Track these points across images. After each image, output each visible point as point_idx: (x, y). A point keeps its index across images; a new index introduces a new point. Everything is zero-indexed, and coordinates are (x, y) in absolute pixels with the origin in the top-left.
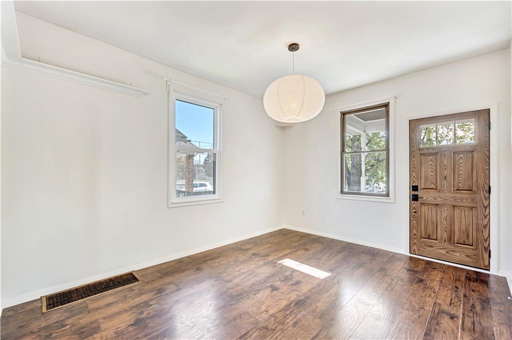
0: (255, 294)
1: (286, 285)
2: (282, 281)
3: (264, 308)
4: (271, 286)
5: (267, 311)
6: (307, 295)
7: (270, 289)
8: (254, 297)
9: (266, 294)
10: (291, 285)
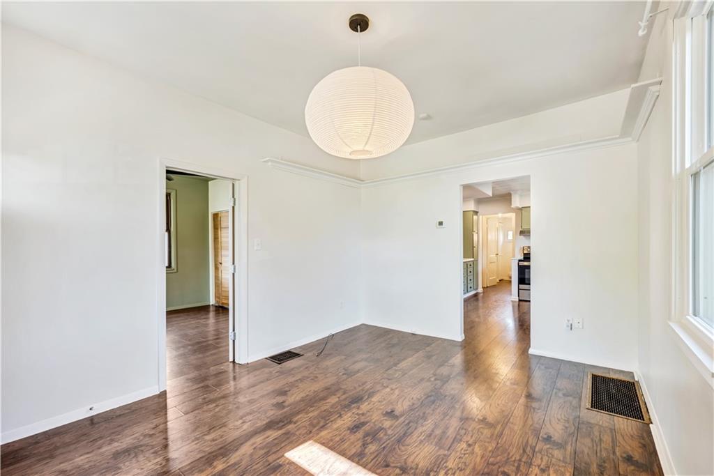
0: (413, 404)
1: (374, 423)
2: (381, 429)
3: (397, 392)
4: (397, 418)
5: (392, 390)
6: (346, 410)
7: (397, 413)
8: (412, 401)
9: (399, 406)
10: (367, 423)
